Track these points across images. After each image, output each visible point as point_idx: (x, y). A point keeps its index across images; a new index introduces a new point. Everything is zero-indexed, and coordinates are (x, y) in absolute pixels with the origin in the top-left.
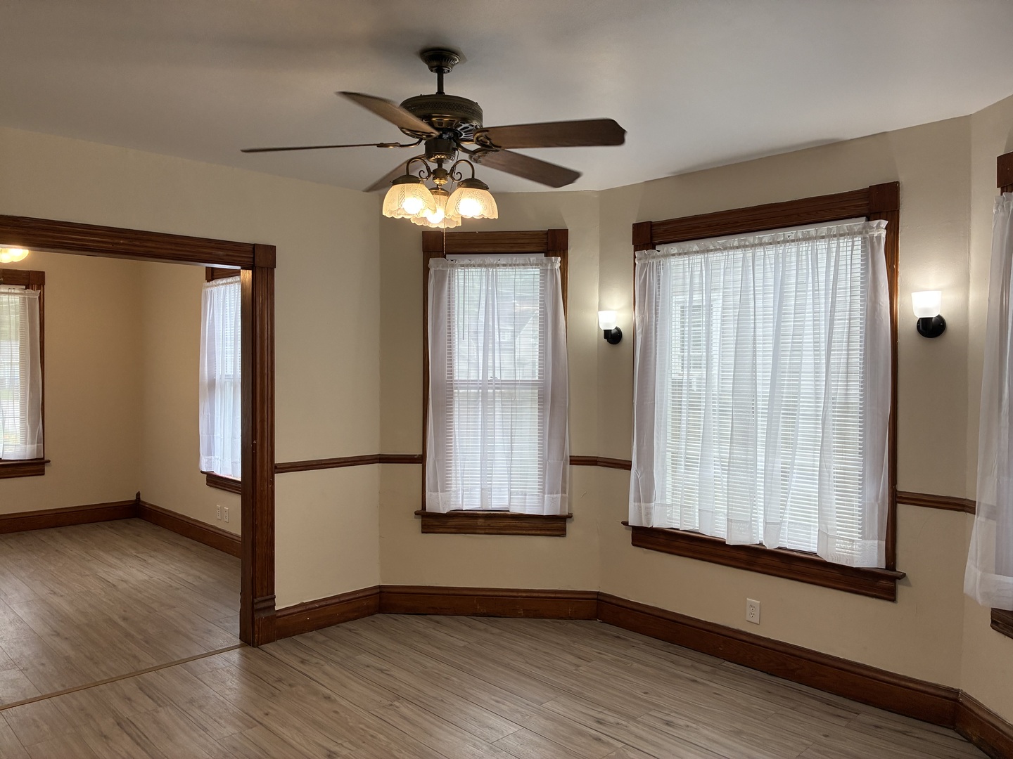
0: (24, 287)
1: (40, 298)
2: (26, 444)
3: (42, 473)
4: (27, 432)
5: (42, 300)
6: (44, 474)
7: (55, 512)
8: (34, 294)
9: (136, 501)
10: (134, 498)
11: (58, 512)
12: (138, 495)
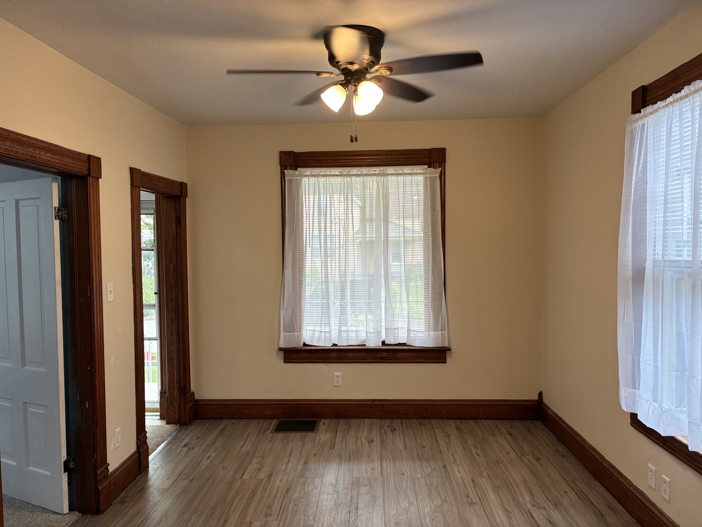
0: (427, 166)
1: (440, 176)
2: (429, 331)
3: (443, 361)
4: (429, 319)
5: (442, 176)
6: (445, 362)
7: (456, 403)
8: (435, 172)
9: (537, 401)
10: (535, 397)
11: (459, 403)
12: (540, 394)
